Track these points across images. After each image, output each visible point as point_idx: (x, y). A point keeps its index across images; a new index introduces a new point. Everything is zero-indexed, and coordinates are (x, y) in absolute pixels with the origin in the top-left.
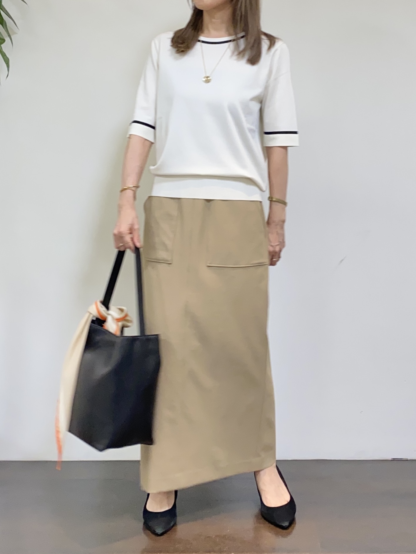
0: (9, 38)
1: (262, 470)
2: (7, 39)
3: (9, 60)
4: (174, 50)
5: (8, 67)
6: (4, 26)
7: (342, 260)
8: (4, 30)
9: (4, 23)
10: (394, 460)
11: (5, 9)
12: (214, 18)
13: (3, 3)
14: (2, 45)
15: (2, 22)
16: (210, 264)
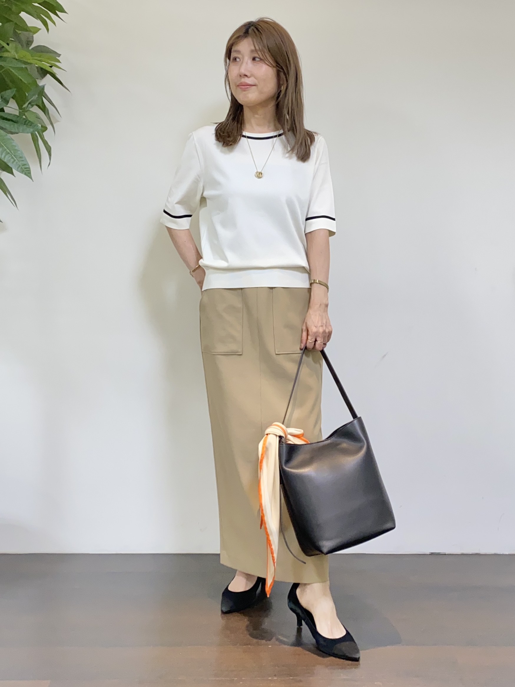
0: (51, 126)
1: (309, 584)
2: (50, 127)
3: (51, 148)
4: (221, 144)
5: (50, 155)
6: (46, 114)
7: (385, 355)
8: (46, 117)
9: (46, 110)
10: (432, 554)
11: (47, 96)
12: (257, 114)
13: (46, 90)
14: (44, 133)
15: (44, 109)
16: (278, 352)
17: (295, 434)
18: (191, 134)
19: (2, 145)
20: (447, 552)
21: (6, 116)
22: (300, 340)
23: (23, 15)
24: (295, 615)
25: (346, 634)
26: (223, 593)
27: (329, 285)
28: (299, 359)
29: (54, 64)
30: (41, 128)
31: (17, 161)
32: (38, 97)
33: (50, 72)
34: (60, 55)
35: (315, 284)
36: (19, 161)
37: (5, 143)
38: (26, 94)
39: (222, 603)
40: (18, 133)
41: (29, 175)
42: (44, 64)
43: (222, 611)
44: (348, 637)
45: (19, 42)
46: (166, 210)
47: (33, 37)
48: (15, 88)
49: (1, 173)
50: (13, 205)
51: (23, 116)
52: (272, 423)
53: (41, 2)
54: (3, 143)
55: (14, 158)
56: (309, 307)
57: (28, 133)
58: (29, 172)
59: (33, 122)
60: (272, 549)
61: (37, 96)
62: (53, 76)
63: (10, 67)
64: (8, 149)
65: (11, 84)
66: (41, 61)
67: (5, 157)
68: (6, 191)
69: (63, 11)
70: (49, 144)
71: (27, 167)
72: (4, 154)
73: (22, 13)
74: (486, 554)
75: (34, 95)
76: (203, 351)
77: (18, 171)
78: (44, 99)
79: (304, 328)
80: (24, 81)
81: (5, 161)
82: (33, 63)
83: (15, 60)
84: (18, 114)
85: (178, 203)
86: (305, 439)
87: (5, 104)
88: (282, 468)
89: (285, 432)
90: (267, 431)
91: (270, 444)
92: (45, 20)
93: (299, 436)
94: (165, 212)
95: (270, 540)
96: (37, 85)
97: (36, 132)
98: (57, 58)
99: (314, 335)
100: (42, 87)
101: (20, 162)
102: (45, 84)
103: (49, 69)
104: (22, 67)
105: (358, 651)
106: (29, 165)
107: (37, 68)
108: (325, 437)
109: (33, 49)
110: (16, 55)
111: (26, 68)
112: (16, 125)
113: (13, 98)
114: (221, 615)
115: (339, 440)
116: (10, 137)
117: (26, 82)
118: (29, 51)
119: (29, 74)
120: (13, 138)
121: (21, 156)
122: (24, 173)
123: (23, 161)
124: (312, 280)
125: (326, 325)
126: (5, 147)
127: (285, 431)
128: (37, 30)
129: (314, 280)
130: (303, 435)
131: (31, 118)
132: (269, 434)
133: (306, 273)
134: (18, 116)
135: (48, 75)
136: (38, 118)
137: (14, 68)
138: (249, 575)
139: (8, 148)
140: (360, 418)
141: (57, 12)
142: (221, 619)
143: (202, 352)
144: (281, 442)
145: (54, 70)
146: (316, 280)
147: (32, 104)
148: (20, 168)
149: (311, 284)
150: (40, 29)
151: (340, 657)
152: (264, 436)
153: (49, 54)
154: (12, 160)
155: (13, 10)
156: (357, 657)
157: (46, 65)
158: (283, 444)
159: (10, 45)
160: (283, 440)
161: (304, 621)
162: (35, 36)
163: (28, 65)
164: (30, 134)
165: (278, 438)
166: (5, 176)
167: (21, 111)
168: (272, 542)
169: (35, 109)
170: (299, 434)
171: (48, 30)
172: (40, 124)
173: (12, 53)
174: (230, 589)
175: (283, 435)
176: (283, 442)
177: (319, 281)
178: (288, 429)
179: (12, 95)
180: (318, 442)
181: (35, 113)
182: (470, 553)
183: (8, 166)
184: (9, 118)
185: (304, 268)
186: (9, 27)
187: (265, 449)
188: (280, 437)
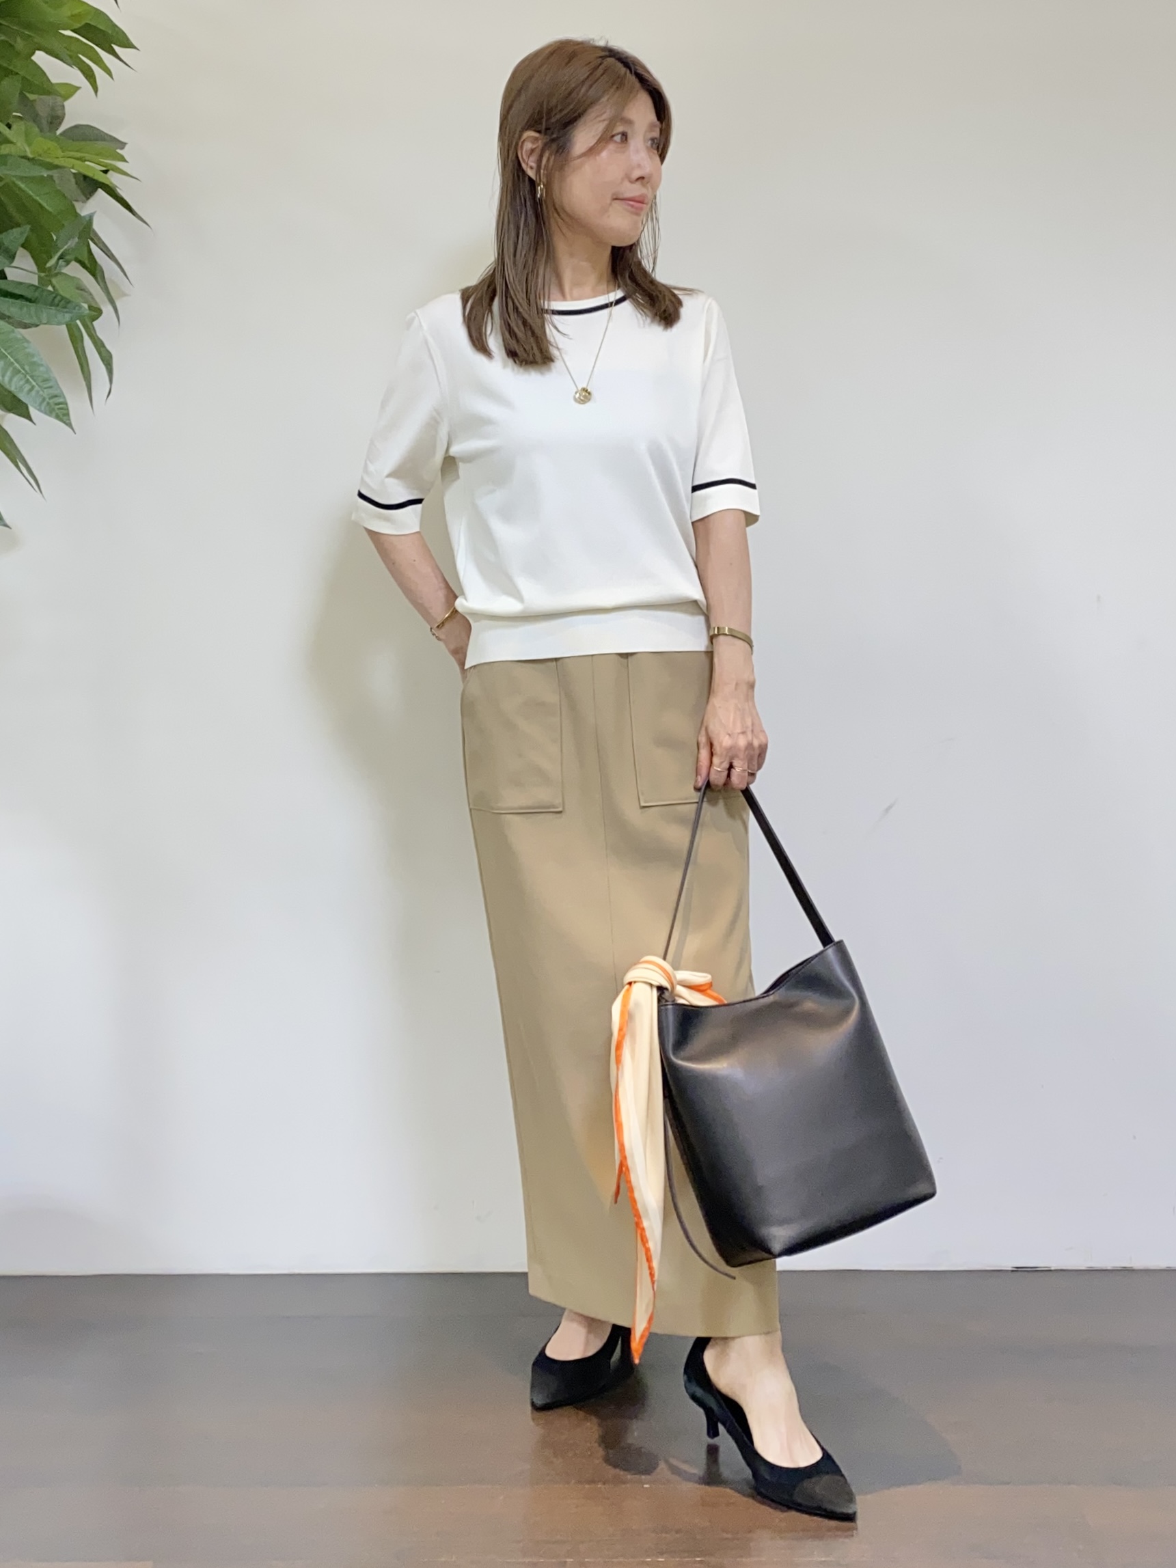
0: (110, 308)
1: (735, 1338)
2: (107, 309)
3: (111, 356)
5: (110, 372)
6: (99, 279)
7: (890, 807)
8: (98, 287)
9: (99, 271)
10: (1017, 1270)
11: (99, 239)
13: (96, 226)
14: (94, 323)
15: (93, 268)
16: (645, 802)
17: (692, 984)
18: (413, 314)
19: (4, 354)
20: (1054, 1266)
21: (11, 289)
22: (695, 769)
23: (40, 57)
24: (701, 1411)
25: (822, 1458)
26: (534, 1364)
27: (753, 637)
28: (693, 816)
29: (111, 165)
30: (87, 312)
31: (37, 388)
32: (77, 243)
33: (103, 184)
34: (126, 144)
35: (721, 638)
36: (43, 389)
37: (9, 351)
38: (52, 237)
39: (533, 1386)
40: (37, 326)
41: (65, 418)
42: (88, 166)
43: (533, 1404)
44: (827, 1464)
45: (34, 121)
46: (364, 492)
47: (63, 106)
48: (29, 223)
49: (2, 417)
50: (33, 487)
51: (48, 286)
52: (642, 958)
53: (77, 26)
54: (6, 350)
55: (30, 382)
56: (711, 693)
57: (59, 324)
58: (65, 412)
59: (71, 299)
60: (647, 1250)
61: (76, 239)
62: (112, 192)
63: (15, 176)
64: (18, 363)
65: (18, 217)
66: (82, 160)
67: (11, 380)
68: (15, 456)
69: (127, 44)
70: (108, 347)
71: (61, 400)
72: (9, 374)
73: (38, 53)
74: (1146, 1268)
75: (71, 237)
76: (471, 807)
77: (40, 410)
78: (92, 246)
79: (703, 740)
80: (47, 207)
81: (12, 389)
82: (65, 164)
83: (26, 161)
84: (36, 283)
85: (391, 475)
86: (715, 994)
87: (7, 262)
88: (668, 1059)
89: (669, 978)
90: (629, 977)
91: (637, 1004)
92: (88, 66)
93: (701, 988)
94: (361, 496)
95: (643, 1229)
96: (77, 215)
97: (78, 322)
98: (118, 151)
99: (726, 756)
100: (87, 219)
101: (45, 390)
102: (95, 213)
103: (101, 178)
104: (43, 176)
105: (850, 1498)
106: (64, 398)
107: (75, 178)
108: (760, 989)
109: (62, 134)
110: (27, 149)
111: (51, 177)
112: (33, 307)
113: (23, 246)
114: (532, 1413)
115: (795, 994)
116: (21, 334)
117: (50, 209)
118: (57, 139)
119: (58, 191)
120: (27, 337)
121: (46, 376)
122: (54, 414)
123: (51, 387)
124: (714, 628)
125: (752, 731)
126: (9, 357)
127: (669, 975)
128: (72, 90)
129: (718, 628)
130: (710, 985)
131: (65, 291)
132: (635, 982)
133: (698, 614)
134: (37, 288)
135: (100, 190)
136: (81, 288)
137: (21, 178)
138: (593, 1320)
139: (16, 360)
140: (841, 942)
141: (115, 47)
142: (532, 1423)
143: (470, 810)
144: (663, 1001)
145: (114, 179)
146: (724, 628)
147: (68, 257)
148: (45, 403)
149: (712, 638)
150: (78, 88)
151: (812, 1511)
152: (623, 987)
153: (99, 143)
154: (27, 387)
155: (16, 45)
156: (850, 1511)
157: (93, 169)
158: (667, 1005)
159: (14, 127)
160: (667, 995)
161: (724, 1424)
162: (67, 104)
163: (55, 171)
164: (64, 327)
165: (655, 991)
166: (12, 423)
167: (43, 274)
168: (648, 1233)
169: (74, 270)
170: (702, 983)
171: (96, 90)
172: (85, 303)
173: (19, 144)
174: (550, 1353)
175: (665, 984)
176: (667, 1001)
177: (729, 629)
178: (675, 972)
179: (22, 240)
180: (744, 1002)
181: (73, 278)
182: (1109, 1268)
183: (20, 400)
184: (17, 291)
185: (695, 602)
186: (10, 86)
187: (626, 1017)
188: (661, 989)
